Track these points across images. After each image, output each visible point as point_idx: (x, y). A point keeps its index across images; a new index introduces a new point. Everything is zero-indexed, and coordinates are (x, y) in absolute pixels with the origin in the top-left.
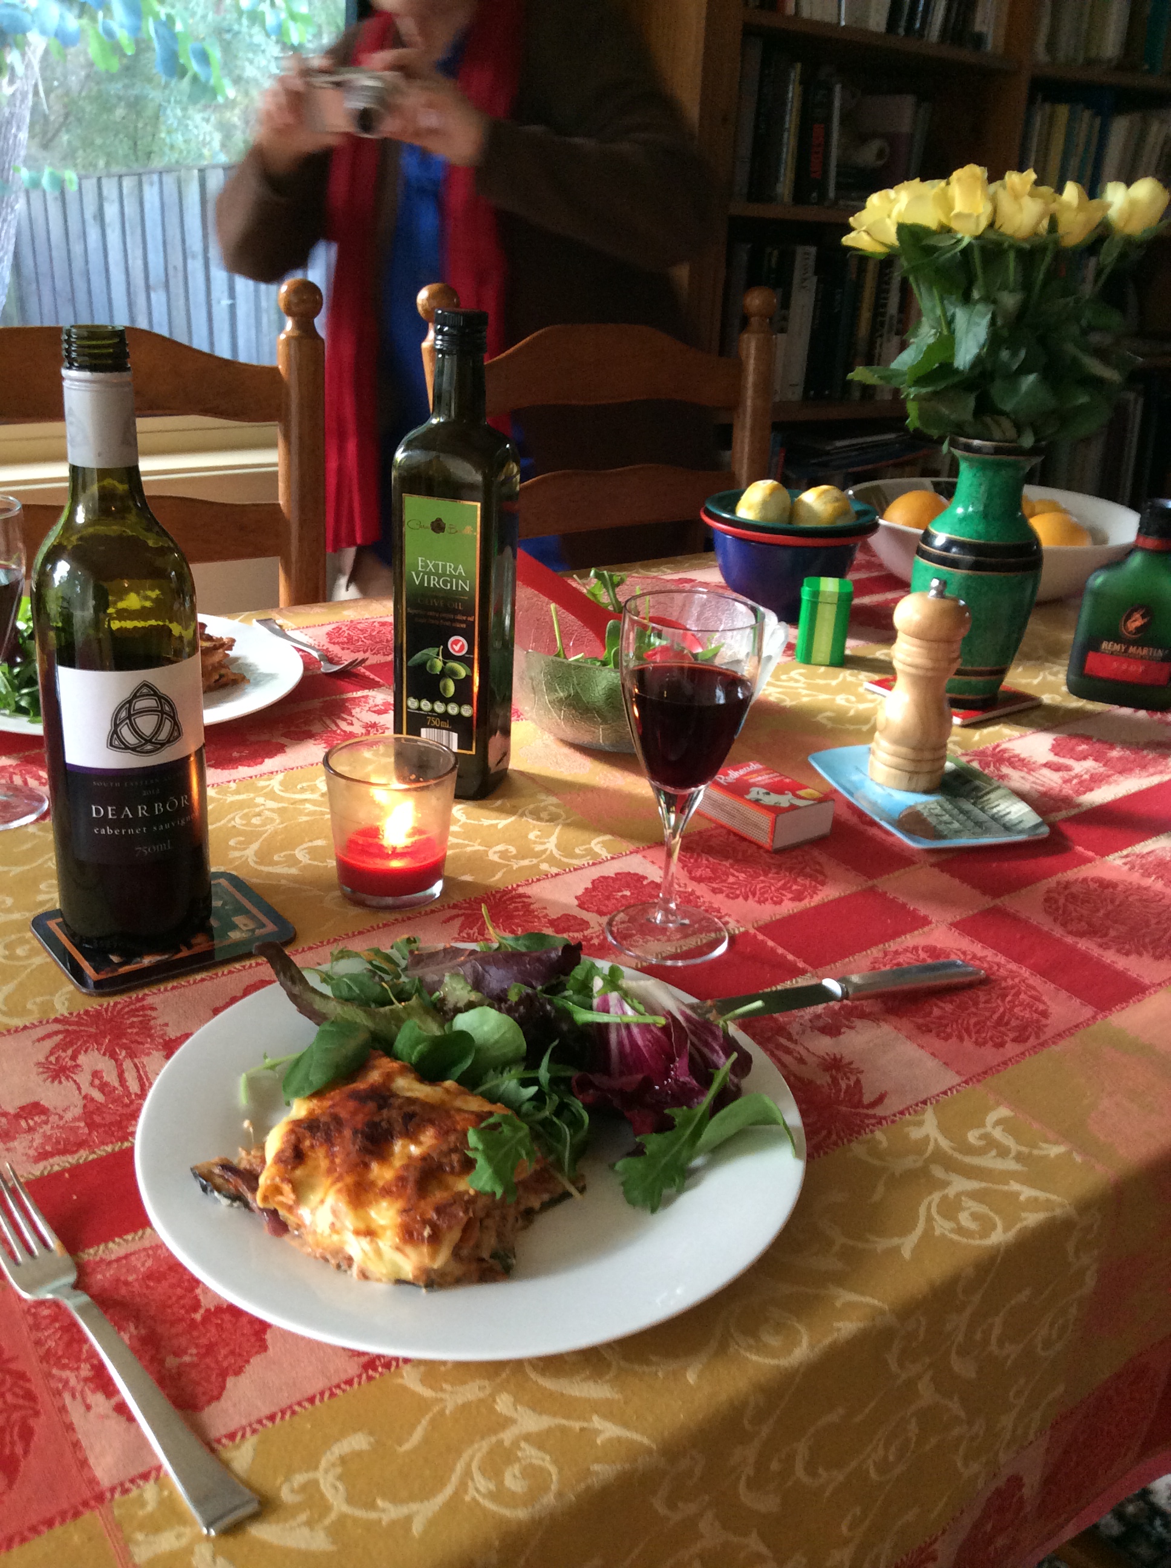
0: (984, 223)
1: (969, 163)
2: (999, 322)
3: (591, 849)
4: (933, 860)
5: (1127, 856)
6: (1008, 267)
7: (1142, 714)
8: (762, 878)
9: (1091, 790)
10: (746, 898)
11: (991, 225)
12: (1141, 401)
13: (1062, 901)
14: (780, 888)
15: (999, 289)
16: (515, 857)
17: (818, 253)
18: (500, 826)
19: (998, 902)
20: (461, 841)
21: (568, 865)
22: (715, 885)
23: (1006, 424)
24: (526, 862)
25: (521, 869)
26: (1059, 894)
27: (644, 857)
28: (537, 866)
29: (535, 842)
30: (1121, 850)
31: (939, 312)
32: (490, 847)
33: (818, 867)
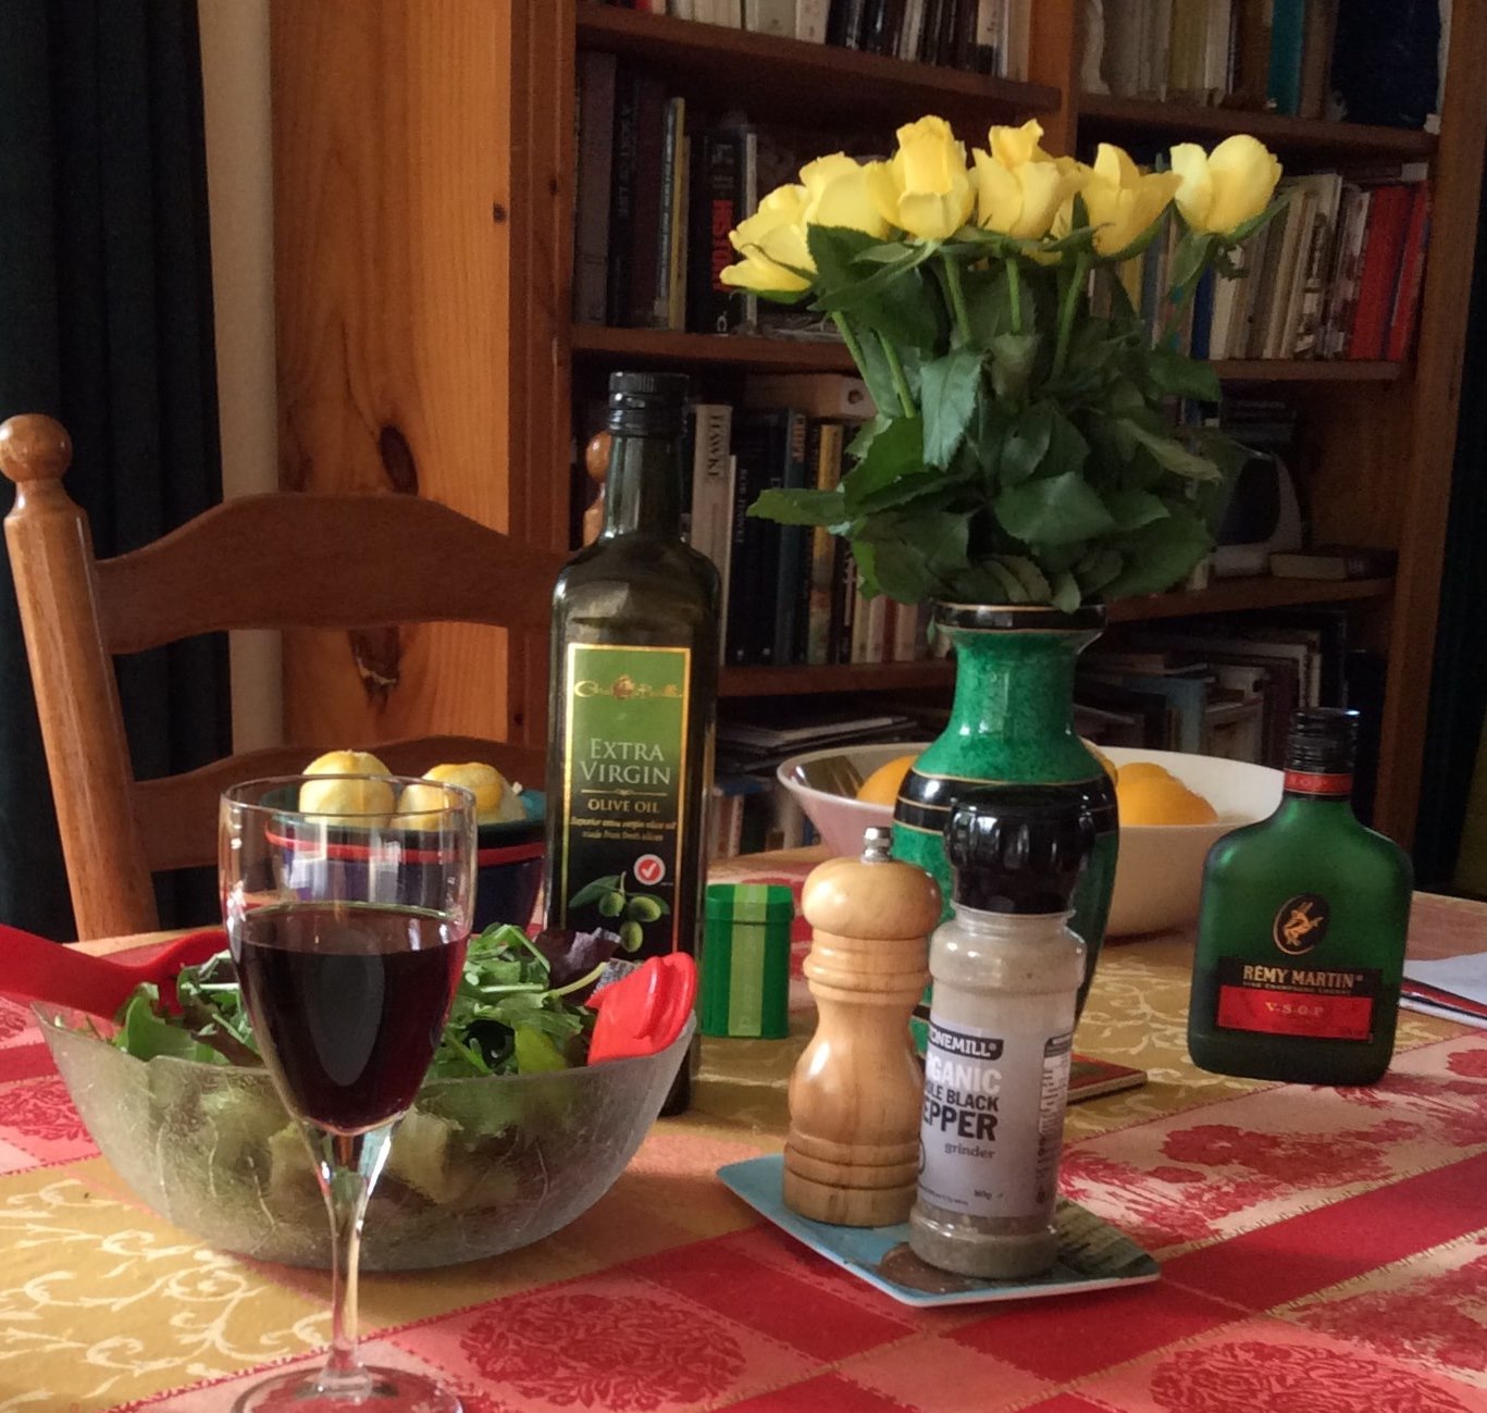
0: (957, 216)
1: (924, 114)
2: (1000, 388)
3: (293, 1335)
4: (947, 1326)
5: (1307, 1307)
6: (1008, 296)
7: (1329, 1092)
8: (620, 1368)
9: (1239, 1208)
10: (588, 1402)
11: (971, 221)
12: (1317, 660)
13: (1186, 1382)
14: (654, 1382)
15: (996, 335)
16: (139, 1356)
17: (734, 415)
18: (115, 1308)
19: (1066, 1388)
20: (34, 1336)
21: (243, 1363)
22: (528, 1384)
23: (1029, 570)
24: (161, 1364)
25: (149, 1376)
26: (1181, 1373)
27: (396, 1344)
28: (183, 1367)
29: (182, 1331)
30: (1293, 1298)
31: (897, 387)
32: (92, 1343)
33: (728, 1345)
